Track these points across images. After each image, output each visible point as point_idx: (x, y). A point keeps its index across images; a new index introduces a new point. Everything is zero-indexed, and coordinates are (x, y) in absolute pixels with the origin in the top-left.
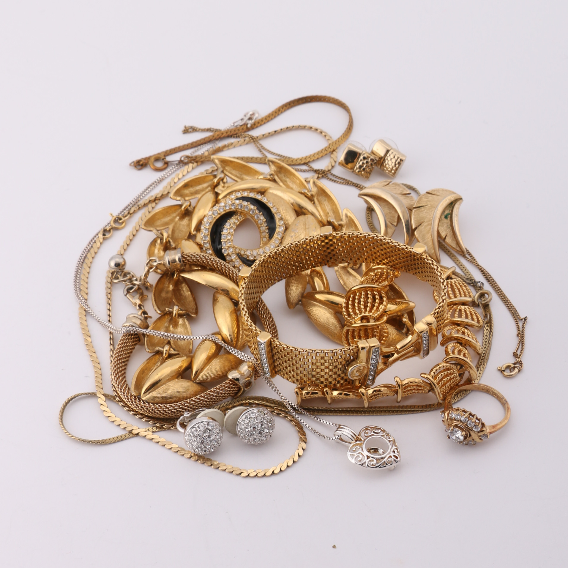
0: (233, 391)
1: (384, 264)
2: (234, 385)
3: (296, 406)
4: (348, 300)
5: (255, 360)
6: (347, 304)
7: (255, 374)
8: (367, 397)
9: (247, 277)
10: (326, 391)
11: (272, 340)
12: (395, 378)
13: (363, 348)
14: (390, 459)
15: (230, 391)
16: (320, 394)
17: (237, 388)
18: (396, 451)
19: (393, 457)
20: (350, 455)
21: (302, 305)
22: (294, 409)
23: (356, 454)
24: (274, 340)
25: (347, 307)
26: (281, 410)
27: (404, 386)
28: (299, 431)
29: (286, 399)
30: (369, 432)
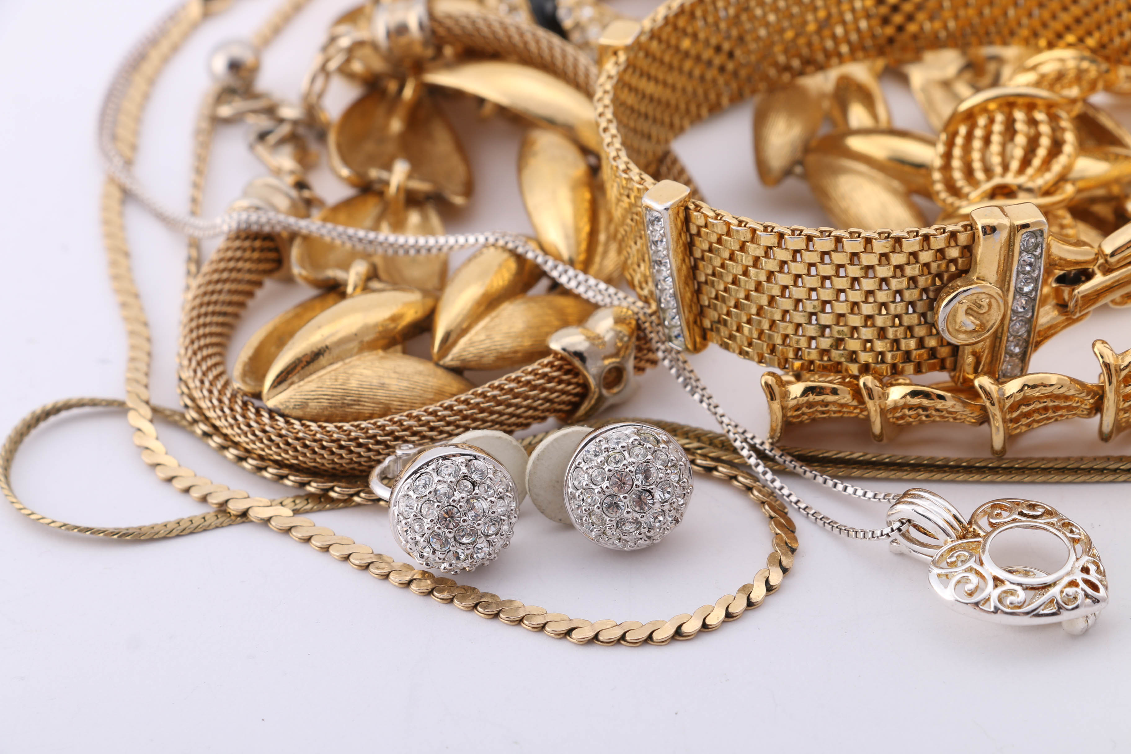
0: (563, 392)
1: (1070, 45)
2: (567, 372)
3: (767, 446)
4: (950, 144)
5: (640, 304)
6: (948, 156)
7: (639, 349)
8: (1001, 410)
9: (628, 49)
10: (864, 384)
11: (692, 207)
12: (1094, 345)
13: (990, 230)
14: (1071, 591)
15: (552, 391)
16: (846, 397)
17: (578, 385)
18: (1092, 568)
19: (1082, 585)
20: (939, 575)
21: (805, 176)
22: (761, 455)
23: (958, 573)
24: (697, 206)
25: (946, 167)
26: (717, 459)
27: (1124, 373)
28: (771, 517)
29: (736, 426)
30: (1005, 514)
